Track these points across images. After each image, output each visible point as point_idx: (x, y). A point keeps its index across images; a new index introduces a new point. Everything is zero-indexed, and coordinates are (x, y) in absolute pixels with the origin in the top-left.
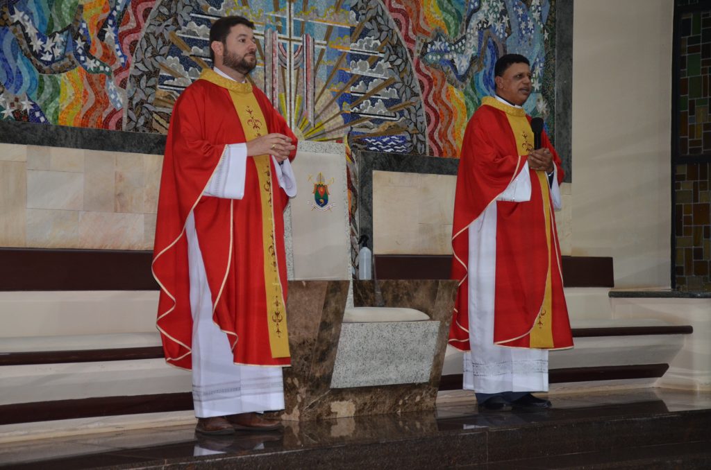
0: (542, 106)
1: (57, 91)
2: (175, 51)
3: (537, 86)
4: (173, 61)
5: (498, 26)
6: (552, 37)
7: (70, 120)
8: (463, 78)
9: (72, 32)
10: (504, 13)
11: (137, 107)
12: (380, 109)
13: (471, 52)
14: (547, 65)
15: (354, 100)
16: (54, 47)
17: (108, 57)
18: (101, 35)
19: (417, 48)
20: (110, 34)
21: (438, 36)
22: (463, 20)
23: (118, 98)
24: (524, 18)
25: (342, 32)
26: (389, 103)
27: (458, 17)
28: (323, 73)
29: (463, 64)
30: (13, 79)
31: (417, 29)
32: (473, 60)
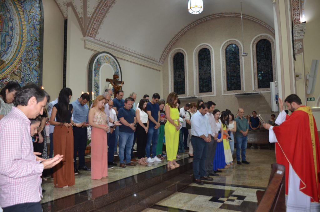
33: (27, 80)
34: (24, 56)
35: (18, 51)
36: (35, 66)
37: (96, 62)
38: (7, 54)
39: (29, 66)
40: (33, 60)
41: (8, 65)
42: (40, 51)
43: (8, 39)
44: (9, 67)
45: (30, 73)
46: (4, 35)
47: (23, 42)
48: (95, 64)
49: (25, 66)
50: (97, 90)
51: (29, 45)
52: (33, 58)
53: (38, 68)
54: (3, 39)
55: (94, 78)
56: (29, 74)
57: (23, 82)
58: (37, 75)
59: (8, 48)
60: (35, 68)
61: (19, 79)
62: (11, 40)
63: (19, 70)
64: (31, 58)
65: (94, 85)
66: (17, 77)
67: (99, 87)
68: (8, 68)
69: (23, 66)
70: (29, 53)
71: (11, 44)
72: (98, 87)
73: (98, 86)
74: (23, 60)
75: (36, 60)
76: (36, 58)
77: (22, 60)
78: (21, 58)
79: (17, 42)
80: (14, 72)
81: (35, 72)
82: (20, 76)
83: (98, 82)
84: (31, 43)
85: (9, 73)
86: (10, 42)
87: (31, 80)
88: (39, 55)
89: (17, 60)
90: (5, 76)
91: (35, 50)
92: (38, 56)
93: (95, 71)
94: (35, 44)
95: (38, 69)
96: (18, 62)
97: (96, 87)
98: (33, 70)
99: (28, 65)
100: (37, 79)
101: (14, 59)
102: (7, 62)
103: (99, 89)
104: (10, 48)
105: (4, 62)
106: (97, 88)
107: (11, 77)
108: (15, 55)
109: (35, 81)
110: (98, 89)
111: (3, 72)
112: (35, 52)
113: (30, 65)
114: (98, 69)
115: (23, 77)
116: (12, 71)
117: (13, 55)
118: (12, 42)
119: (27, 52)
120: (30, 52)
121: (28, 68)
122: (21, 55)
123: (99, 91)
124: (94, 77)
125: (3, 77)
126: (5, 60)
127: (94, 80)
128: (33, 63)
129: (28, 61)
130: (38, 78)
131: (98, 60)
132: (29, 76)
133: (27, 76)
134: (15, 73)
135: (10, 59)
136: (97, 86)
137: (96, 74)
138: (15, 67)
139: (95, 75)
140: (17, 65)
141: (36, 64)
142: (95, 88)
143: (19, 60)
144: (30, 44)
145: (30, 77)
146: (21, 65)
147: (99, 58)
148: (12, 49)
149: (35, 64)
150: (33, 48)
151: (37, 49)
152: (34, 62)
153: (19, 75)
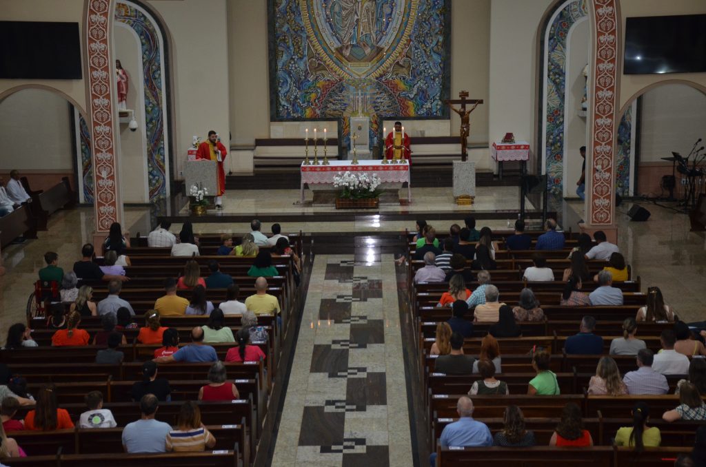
0: (440, 103)
1: (305, 112)
2: (331, 102)
3: (438, 98)
4: (331, 104)
5: (424, 87)
6: (443, 87)
7: (308, 117)
8: (412, 99)
9: (309, 102)
10: (426, 83)
11: (322, 113)
12: (386, 108)
13: (414, 93)
14: (441, 94)
15: (377, 107)
16: (305, 105)
17: (316, 105)
18: (315, 101)
19: (397, 95)
20: (317, 101)
21: (404, 91)
22: (412, 87)
23: (318, 112)
24: (433, 83)
25: (374, 94)
26: (388, 107)
27: (411, 86)
28: (369, 102)
29: (412, 96)
30: (297, 111)
31: (397, 90)
32: (415, 95)
33: (421, 73)
34: (413, 33)
35: (403, 25)
36: (437, 44)
37: (556, 20)
38: (386, 35)
39: (425, 48)
40: (431, 36)
41: (389, 53)
42: (444, 15)
43: (387, 10)
44: (390, 55)
45: (426, 60)
46: (380, 5)
47: (413, 6)
48: (553, 26)
49: (417, 49)
50: (557, 81)
51: (424, 8)
52: (431, 31)
53: (442, 47)
54: (379, 11)
55: (549, 56)
56: (425, 62)
57: (415, 77)
58: (440, 61)
59: (388, 24)
60: (435, 49)
61: (406, 73)
62: (392, 9)
63: (407, 56)
64: (427, 33)
65: (549, 71)
66: (404, 69)
67: (565, 74)
68: (388, 58)
69: (413, 49)
70: (424, 24)
71: (393, 16)
72: (561, 73)
73: (562, 70)
74: (413, 39)
75: (437, 34)
76: (437, 30)
77: (411, 40)
78: (410, 36)
79: (402, 10)
80: (398, 63)
81: (435, 57)
82: (409, 66)
83: (560, 63)
84: (427, 5)
85: (391, 65)
86: (391, 14)
87: (430, 71)
88: (443, 24)
89: (404, 41)
90: (384, 71)
91: (435, 16)
92: (441, 25)
93: (552, 41)
94: (435, 5)
95: (441, 50)
96: (405, 45)
97: (555, 74)
98: (432, 53)
99: (423, 45)
100: (439, 69)
101: (397, 40)
102: (386, 48)
103: (564, 77)
104: (390, 24)
105: (382, 49)
106: (557, 76)
107: (393, 71)
108: (400, 34)
109: (436, 72)
110: (561, 78)
111: (381, 65)
112: (435, 20)
113: (426, 46)
114: (561, 34)
115: (413, 68)
116: (394, 61)
117: (395, 33)
118: (394, 13)
119: (419, 23)
120: (425, 22)
121: (423, 51)
122: (409, 30)
123: (564, 81)
124: (549, 52)
125: (382, 73)
126: (383, 46)
127: (549, 61)
128: (432, 40)
129: (421, 39)
130: (442, 65)
131: (561, 14)
132: (426, 64)
133: (422, 65)
134: (400, 63)
135: (391, 42)
136: (557, 71)
137: (556, 45)
138: (400, 53)
139: (552, 49)
140: (402, 49)
141: (438, 42)
142: (551, 77)
143: (407, 40)
144: (425, 6)
145: (428, 67)
146: (410, 49)
147: (565, 9)
148: (394, 25)
149: (435, 42)
150: (431, 12)
151: (438, 12)
152: (434, 38)
153: (406, 66)
